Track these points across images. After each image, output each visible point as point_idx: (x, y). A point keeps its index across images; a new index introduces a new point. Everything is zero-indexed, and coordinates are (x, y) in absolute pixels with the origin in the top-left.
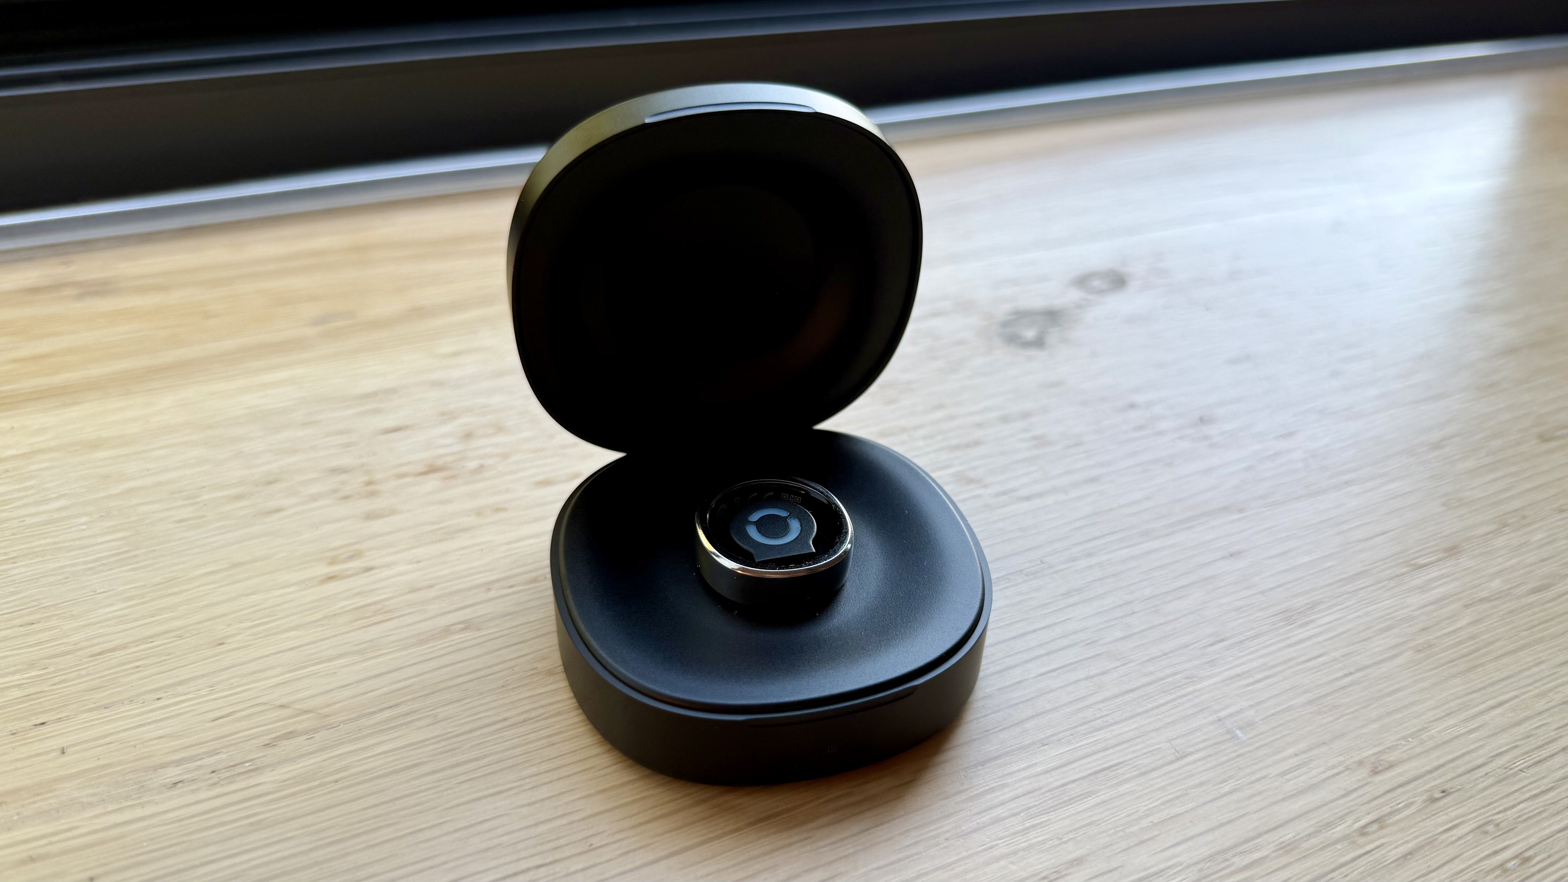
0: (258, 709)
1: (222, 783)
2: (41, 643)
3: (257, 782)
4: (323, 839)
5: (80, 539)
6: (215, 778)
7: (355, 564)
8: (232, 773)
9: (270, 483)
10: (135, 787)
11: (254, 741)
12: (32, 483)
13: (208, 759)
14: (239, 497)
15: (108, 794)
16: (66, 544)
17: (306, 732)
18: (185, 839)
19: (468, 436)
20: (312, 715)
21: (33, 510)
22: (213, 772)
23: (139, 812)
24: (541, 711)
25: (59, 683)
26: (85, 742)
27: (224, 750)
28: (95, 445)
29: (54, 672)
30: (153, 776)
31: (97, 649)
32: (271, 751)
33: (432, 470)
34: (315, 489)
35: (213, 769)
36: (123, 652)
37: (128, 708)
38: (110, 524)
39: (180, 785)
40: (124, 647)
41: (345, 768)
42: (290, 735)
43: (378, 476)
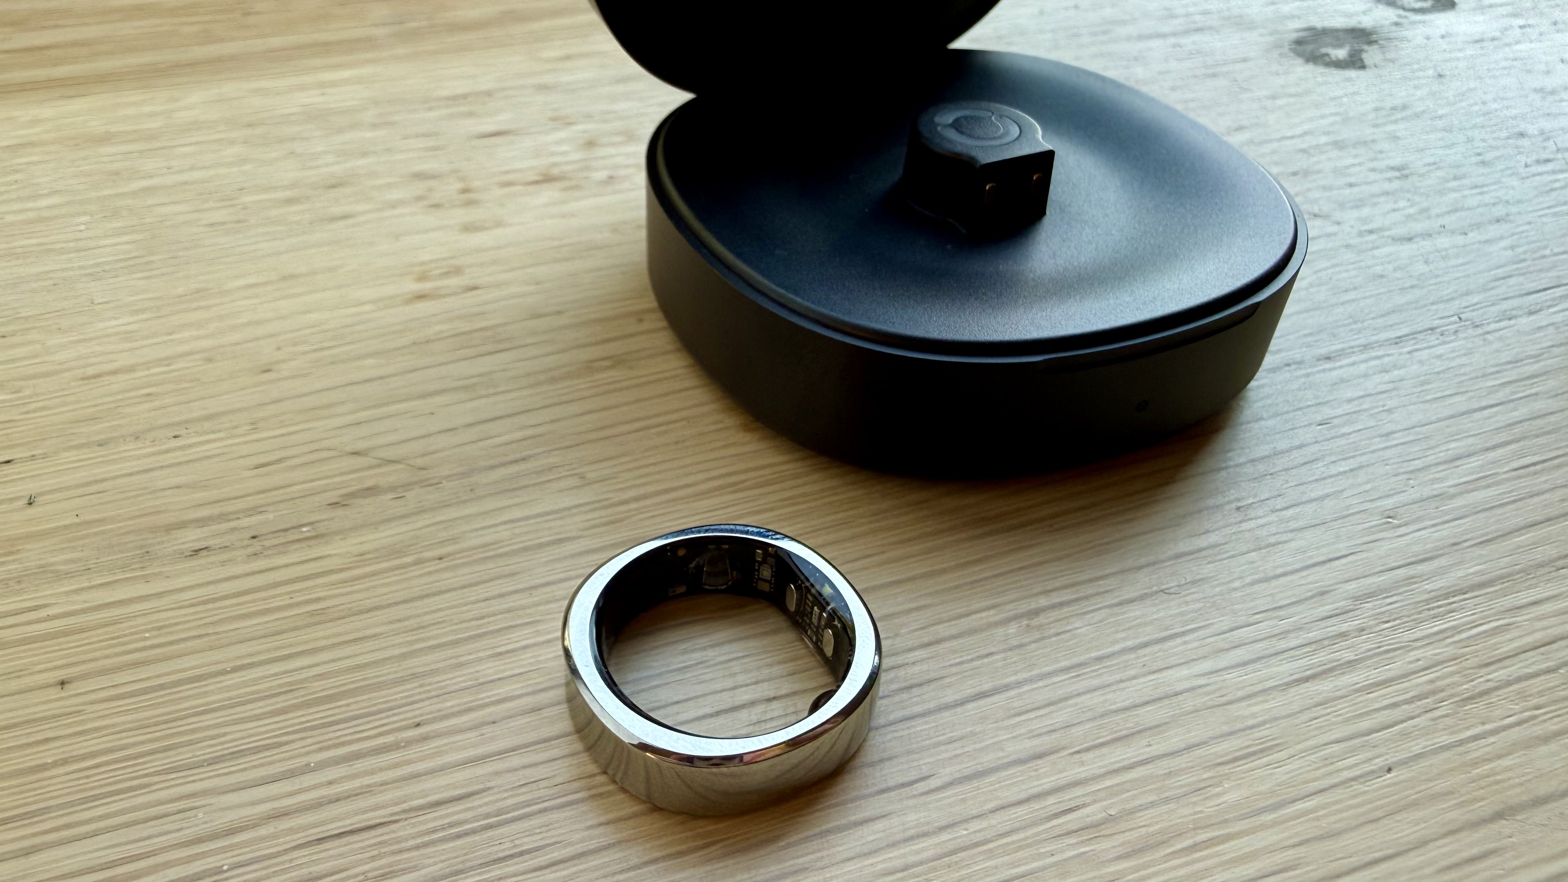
0: (326, 454)
1: (266, 553)
2: (13, 361)
3: (319, 555)
4: (423, 640)
5: (76, 240)
6: (257, 546)
7: (453, 282)
8: (283, 540)
9: (333, 186)
10: (138, 552)
11: (317, 498)
12: (18, 176)
13: (247, 520)
14: (290, 201)
15: (95, 561)
16: (58, 246)
17: (392, 489)
18: (210, 630)
19: (590, 144)
20: (399, 466)
21: (16, 207)
22: (254, 537)
23: (143, 589)
24: (742, 477)
25: (34, 411)
26: (67, 488)
27: (271, 508)
28: (106, 139)
29: (30, 397)
30: (165, 538)
31: (90, 371)
32: (340, 512)
33: (547, 179)
34: (395, 195)
35: (253, 534)
36: (127, 376)
37: (131, 446)
38: (119, 225)
39: (204, 553)
40: (131, 369)
41: (454, 540)
42: (372, 491)
43: (476, 184)
